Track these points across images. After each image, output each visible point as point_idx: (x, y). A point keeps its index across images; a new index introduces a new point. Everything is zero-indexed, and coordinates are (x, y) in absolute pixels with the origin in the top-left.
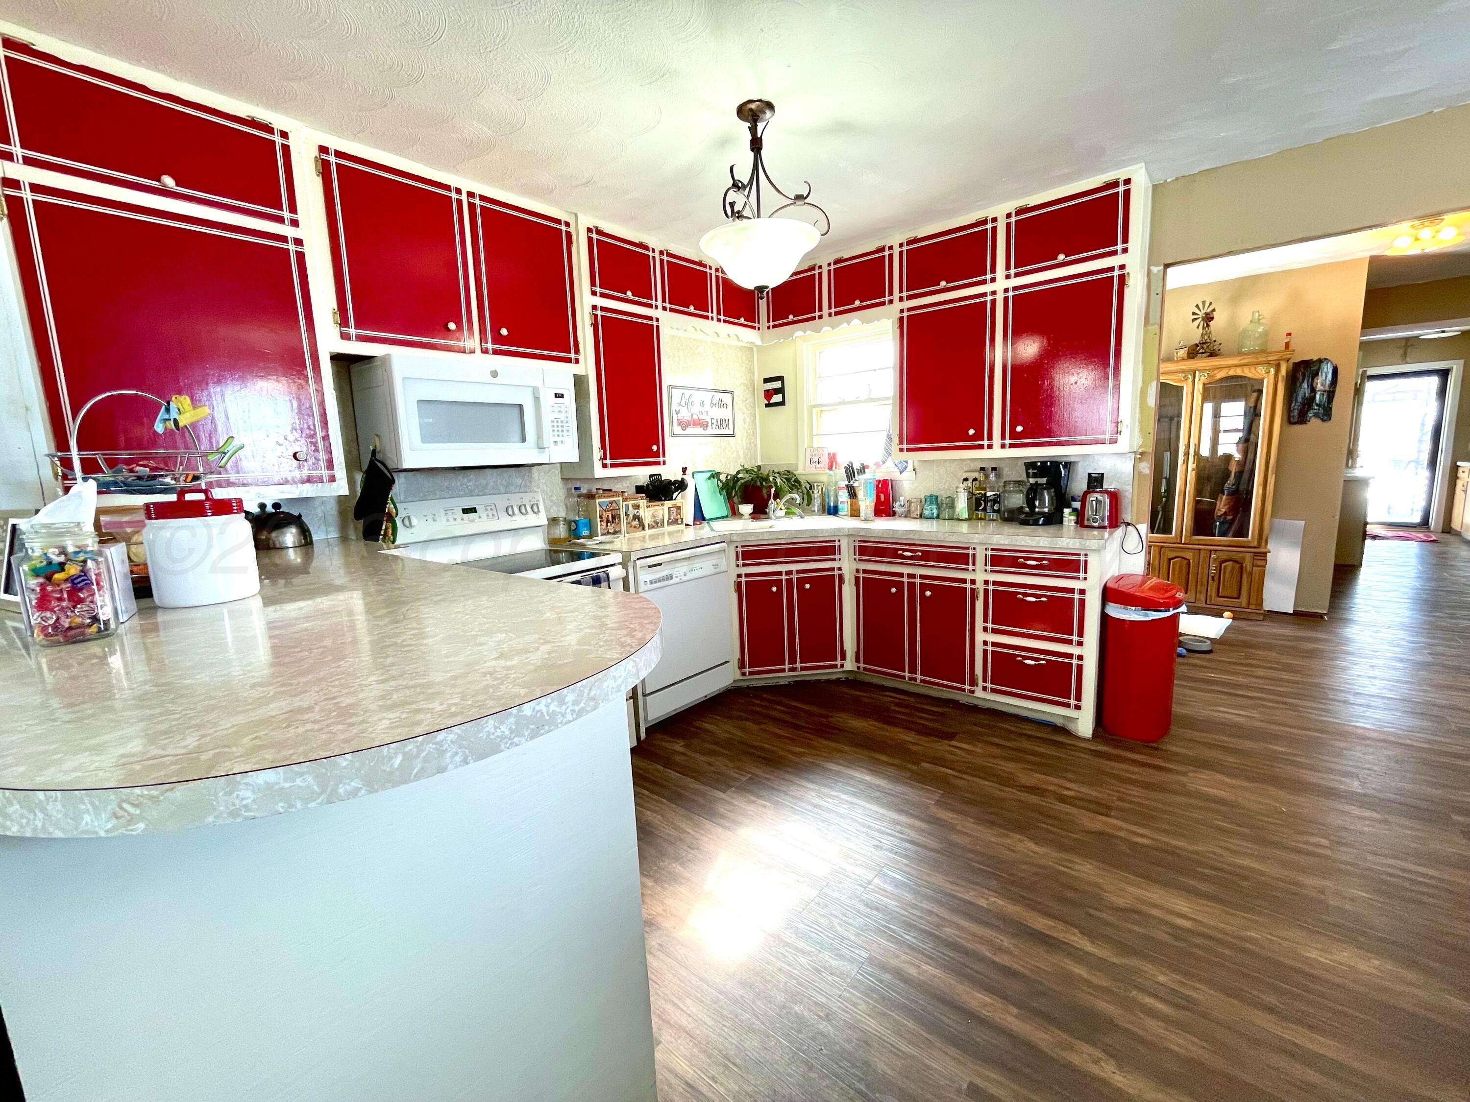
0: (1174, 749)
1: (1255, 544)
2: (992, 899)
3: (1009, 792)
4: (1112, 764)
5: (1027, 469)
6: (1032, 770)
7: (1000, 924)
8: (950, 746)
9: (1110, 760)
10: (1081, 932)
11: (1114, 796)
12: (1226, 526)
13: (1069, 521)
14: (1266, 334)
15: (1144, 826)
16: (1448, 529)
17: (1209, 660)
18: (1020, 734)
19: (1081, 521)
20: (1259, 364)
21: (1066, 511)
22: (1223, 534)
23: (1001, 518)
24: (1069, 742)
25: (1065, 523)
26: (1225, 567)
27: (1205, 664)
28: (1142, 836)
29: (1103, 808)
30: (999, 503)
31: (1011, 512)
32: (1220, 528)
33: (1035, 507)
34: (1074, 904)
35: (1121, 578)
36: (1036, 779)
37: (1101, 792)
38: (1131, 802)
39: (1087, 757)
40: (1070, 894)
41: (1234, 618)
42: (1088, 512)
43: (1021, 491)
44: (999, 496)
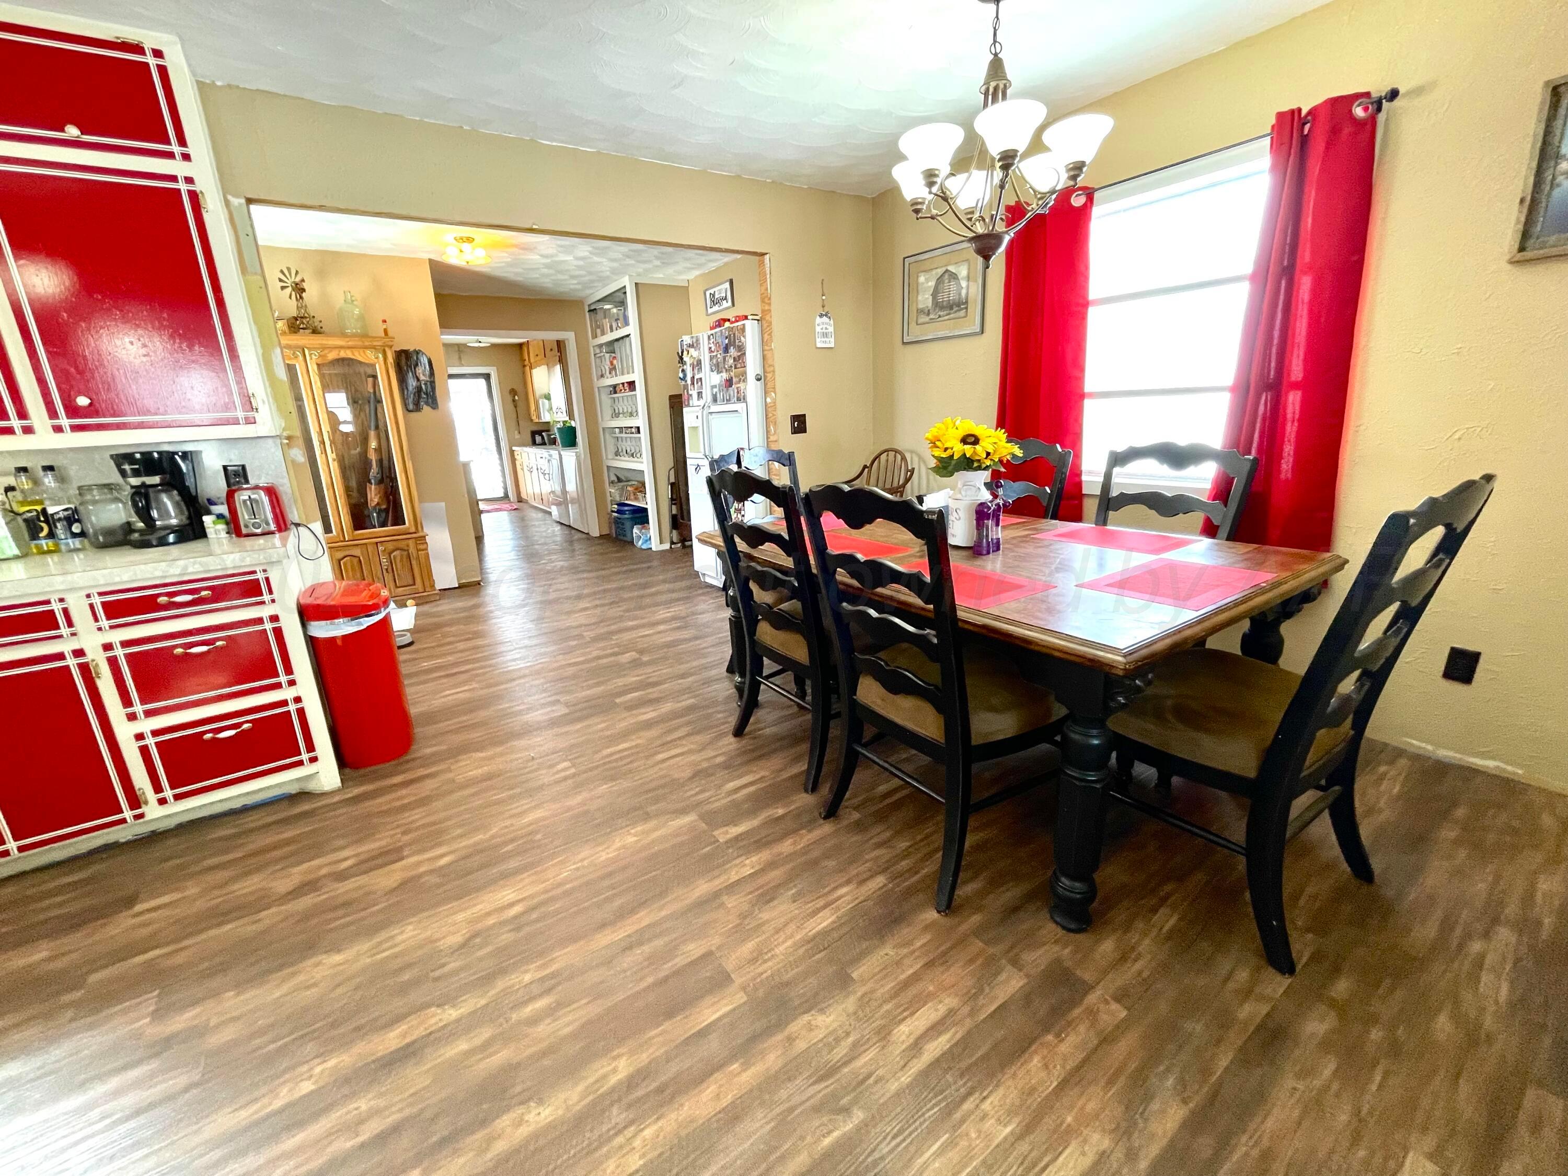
0: (428, 751)
1: (413, 530)
2: (318, 1070)
3: (269, 916)
4: (380, 800)
5: (119, 466)
6: (287, 867)
7: (346, 1090)
8: (135, 916)
9: (373, 798)
10: (438, 1006)
11: (396, 834)
12: (383, 515)
13: (216, 532)
14: (362, 318)
15: (440, 844)
16: (520, 500)
17: (416, 652)
18: (244, 833)
19: (234, 527)
20: (366, 348)
21: (207, 520)
22: (383, 525)
23: (92, 544)
24: (319, 804)
25: (209, 536)
26: (395, 557)
27: (414, 656)
28: (442, 856)
29: (391, 855)
30: (78, 521)
31: (109, 532)
32: (378, 517)
33: (154, 520)
34: (416, 983)
35: (313, 590)
36: (297, 874)
37: (380, 839)
38: (417, 829)
39: (345, 810)
40: (406, 976)
41: (417, 605)
42: (244, 516)
43: (117, 500)
44: (76, 511)
